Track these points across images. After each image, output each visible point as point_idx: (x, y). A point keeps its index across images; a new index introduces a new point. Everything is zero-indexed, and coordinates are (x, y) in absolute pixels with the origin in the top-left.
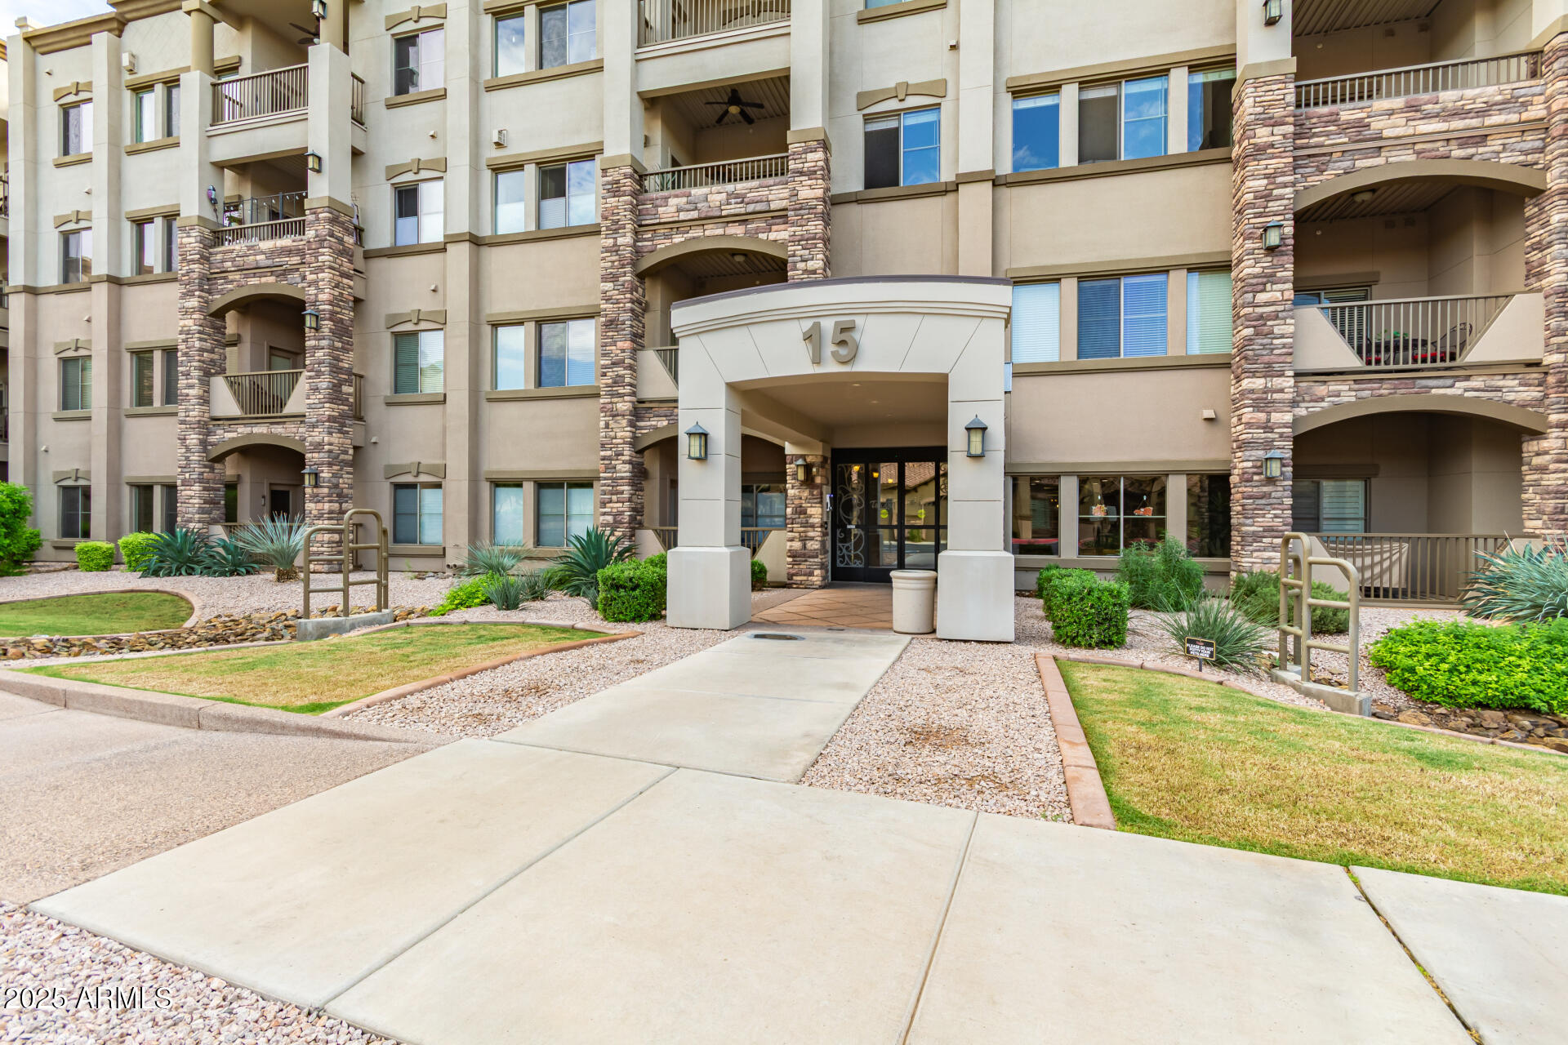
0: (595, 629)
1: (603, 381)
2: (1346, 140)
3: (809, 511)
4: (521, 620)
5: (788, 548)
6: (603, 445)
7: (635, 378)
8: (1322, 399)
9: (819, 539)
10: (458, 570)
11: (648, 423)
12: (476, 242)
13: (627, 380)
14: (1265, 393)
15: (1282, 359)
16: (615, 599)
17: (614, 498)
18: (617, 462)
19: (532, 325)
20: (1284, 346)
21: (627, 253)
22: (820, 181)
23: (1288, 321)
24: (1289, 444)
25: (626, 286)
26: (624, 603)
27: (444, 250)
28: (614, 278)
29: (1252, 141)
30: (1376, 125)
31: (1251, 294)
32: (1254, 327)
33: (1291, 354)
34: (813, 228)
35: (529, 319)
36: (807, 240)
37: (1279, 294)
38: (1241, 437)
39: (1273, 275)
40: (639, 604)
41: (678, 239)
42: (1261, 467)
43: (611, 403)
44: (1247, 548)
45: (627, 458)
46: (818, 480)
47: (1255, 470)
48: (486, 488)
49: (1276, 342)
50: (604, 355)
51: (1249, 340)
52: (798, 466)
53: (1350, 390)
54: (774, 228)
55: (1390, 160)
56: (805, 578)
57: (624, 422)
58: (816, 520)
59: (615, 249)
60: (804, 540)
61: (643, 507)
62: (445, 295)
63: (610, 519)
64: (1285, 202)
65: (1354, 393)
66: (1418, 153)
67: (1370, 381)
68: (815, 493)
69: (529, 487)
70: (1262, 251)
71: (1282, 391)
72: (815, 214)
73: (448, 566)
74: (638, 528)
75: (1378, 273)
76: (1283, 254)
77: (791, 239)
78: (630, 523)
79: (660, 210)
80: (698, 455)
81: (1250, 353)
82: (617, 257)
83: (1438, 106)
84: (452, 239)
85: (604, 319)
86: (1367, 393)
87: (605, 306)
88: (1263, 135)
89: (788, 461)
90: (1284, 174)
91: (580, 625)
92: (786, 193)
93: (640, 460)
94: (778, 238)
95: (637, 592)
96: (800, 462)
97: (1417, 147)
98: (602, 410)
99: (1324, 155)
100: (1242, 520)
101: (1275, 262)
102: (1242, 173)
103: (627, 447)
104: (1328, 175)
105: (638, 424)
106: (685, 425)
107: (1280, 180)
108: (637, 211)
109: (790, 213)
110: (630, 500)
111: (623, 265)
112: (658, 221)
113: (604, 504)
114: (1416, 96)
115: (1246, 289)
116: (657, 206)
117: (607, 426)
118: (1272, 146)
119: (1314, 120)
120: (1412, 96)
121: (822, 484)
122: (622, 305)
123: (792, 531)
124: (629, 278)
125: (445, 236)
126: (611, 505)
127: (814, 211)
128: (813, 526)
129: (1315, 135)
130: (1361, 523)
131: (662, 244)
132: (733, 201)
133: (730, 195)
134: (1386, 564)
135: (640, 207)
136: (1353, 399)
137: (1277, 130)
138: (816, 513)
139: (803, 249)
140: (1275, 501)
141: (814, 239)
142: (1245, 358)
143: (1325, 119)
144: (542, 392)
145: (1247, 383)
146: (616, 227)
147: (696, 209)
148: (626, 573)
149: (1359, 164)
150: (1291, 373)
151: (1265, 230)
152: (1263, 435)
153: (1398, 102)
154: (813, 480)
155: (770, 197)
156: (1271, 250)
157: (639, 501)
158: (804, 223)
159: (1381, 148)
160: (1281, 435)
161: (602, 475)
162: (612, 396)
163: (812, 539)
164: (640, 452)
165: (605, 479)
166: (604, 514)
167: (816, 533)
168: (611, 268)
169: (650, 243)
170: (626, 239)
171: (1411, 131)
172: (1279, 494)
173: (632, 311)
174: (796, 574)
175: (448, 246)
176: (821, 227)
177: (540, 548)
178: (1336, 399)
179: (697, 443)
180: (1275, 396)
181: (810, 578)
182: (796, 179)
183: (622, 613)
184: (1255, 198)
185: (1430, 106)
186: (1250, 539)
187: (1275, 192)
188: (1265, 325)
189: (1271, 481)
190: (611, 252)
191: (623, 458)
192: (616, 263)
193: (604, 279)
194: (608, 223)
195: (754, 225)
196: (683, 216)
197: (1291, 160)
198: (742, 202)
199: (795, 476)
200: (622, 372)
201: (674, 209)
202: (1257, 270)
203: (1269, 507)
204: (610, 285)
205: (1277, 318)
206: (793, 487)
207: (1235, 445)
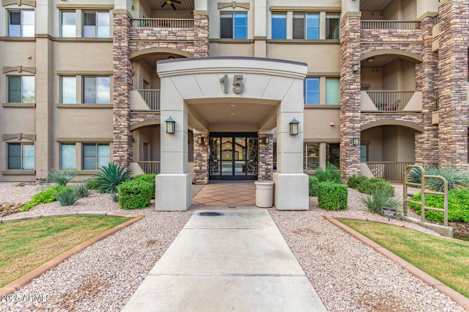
0: (118, 215)
1: (115, 102)
2: (373, 40)
3: (202, 155)
4: (76, 213)
5: (194, 169)
6: (115, 128)
7: (129, 101)
8: (367, 120)
9: (207, 165)
10: (43, 181)
11: (135, 120)
12: (51, 39)
13: (126, 102)
14: (353, 117)
15: (357, 107)
16: (128, 199)
17: (120, 150)
18: (121, 135)
19: (80, 77)
20: (358, 103)
21: (125, 50)
22: (206, 31)
23: (359, 95)
24: (359, 134)
25: (125, 63)
26: (133, 200)
27: (35, 41)
28: (119, 59)
29: (349, 36)
30: (381, 37)
31: (349, 86)
32: (350, 96)
33: (359, 105)
34: (204, 48)
35: (79, 75)
36: (201, 53)
37: (356, 86)
38: (345, 131)
39: (355, 80)
40: (140, 200)
41: (148, 47)
42: (352, 141)
43: (118, 111)
44: (348, 167)
45: (126, 134)
46: (206, 143)
47: (350, 142)
48: (57, 146)
49: (356, 101)
50: (115, 91)
51: (348, 100)
52: (198, 138)
53: (375, 118)
54: (188, 47)
55: (385, 48)
56: (201, 180)
57: (125, 119)
58: (205, 159)
59: (120, 48)
60: (201, 166)
61: (132, 153)
62: (35, 61)
63: (118, 158)
64: (358, 57)
65: (376, 119)
66: (392, 47)
67: (380, 115)
68: (205, 148)
69: (79, 145)
70: (352, 72)
71: (357, 117)
72: (205, 43)
73: (37, 179)
74: (130, 162)
75: (370, 85)
76: (358, 74)
77: (195, 51)
78: (127, 160)
79: (140, 34)
80: (171, 132)
81: (348, 104)
82: (121, 51)
83: (397, 33)
84: (38, 36)
85: (115, 76)
86: (379, 119)
87: (115, 71)
88: (352, 35)
89: (194, 136)
90: (358, 48)
91: (109, 214)
92: (192, 34)
93: (131, 135)
94: (190, 51)
95: (140, 195)
96: (199, 136)
97: (392, 45)
98: (114, 113)
99: (367, 44)
100: (346, 158)
101: (355, 76)
102: (345, 47)
103: (126, 129)
104: (369, 50)
105: (131, 120)
106: (163, 118)
107: (357, 50)
108: (130, 33)
109: (195, 42)
110: (127, 151)
111: (123, 54)
112: (139, 39)
113: (115, 152)
114: (391, 30)
115: (347, 84)
116: (138, 33)
117: (117, 120)
118: (354, 39)
119: (365, 33)
120: (390, 30)
121: (207, 145)
122: (123, 71)
123: (196, 163)
124: (126, 60)
125: (35, 34)
126: (119, 153)
127: (204, 42)
128: (204, 161)
129: (365, 38)
130: (366, 158)
131: (141, 48)
132: (171, 35)
133: (170, 32)
134: (379, 171)
135: (131, 32)
136: (375, 120)
137: (356, 34)
138: (205, 156)
139: (200, 56)
140: (355, 152)
141: (204, 52)
142: (347, 106)
143: (367, 33)
144: (84, 105)
145: (347, 114)
146: (120, 39)
147: (155, 36)
148: (134, 186)
149: (377, 48)
150: (360, 112)
151: (353, 66)
152: (352, 131)
153: (386, 31)
154: (204, 143)
155: (186, 35)
156: (355, 72)
157: (131, 151)
158: (200, 46)
159: (382, 44)
160: (357, 131)
161: (114, 140)
162: (119, 108)
163: (204, 166)
164: (132, 131)
165: (116, 142)
166: (115, 156)
167: (205, 164)
168: (118, 55)
169: (136, 47)
170: (125, 44)
171: (390, 40)
172: (357, 150)
173: (128, 74)
174: (198, 179)
175: (37, 39)
176: (207, 48)
177: (85, 170)
178: (371, 120)
179: (171, 126)
180: (356, 118)
181: (203, 180)
182: (197, 29)
183: (132, 205)
184: (350, 55)
185: (394, 33)
186: (349, 164)
187: (355, 54)
188: (352, 96)
189: (354, 145)
190: (118, 48)
191: (124, 133)
192: (120, 54)
193: (115, 59)
194: (117, 36)
195: (180, 45)
196: (150, 38)
197: (359, 44)
198: (175, 36)
199: (197, 142)
200: (123, 98)
201: (146, 35)
202: (350, 78)
203: (354, 154)
204: (117, 62)
205: (356, 94)
206: (196, 146)
207: (342, 134)
